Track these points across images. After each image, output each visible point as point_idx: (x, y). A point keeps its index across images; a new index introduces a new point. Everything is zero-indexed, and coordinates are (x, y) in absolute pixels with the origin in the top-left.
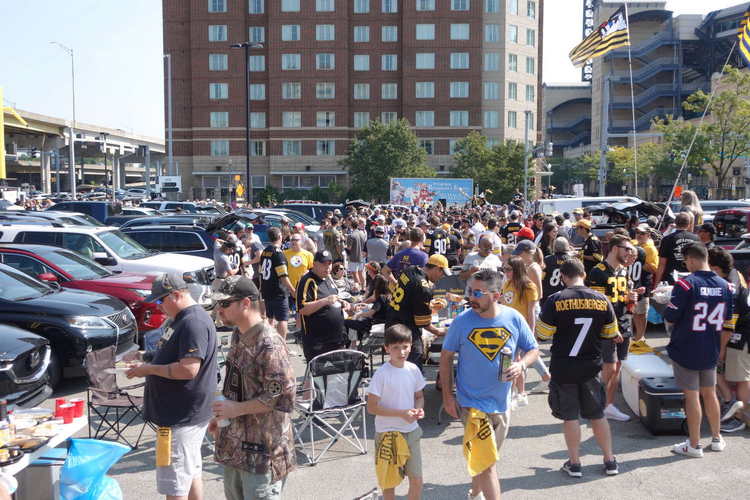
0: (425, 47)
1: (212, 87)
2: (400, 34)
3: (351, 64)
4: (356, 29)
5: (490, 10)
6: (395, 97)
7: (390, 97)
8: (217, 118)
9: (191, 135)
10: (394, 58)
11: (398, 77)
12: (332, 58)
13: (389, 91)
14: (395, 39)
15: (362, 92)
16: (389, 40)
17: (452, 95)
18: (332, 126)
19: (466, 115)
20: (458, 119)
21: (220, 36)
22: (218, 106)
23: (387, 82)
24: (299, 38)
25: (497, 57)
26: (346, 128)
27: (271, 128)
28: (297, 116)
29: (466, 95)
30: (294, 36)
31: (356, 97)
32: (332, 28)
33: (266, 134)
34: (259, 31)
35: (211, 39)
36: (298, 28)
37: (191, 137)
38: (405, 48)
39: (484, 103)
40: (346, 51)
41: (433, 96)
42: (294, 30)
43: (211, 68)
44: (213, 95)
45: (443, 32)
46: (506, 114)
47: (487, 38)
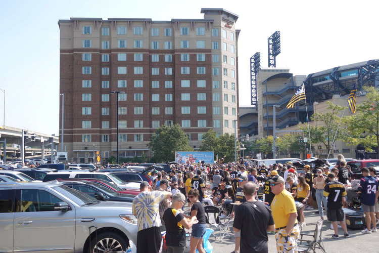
0: (185, 90)
1: (84, 109)
2: (174, 85)
3: (151, 98)
4: (153, 82)
5: (215, 74)
6: (172, 113)
7: (169, 113)
8: (85, 123)
9: (72, 132)
10: (171, 96)
11: (173, 104)
12: (142, 95)
13: (169, 111)
14: (171, 87)
15: (156, 111)
16: (169, 87)
17: (198, 113)
18: (142, 127)
19: (205, 122)
20: (202, 124)
21: (88, 85)
22: (86, 118)
23: (168, 107)
24: (126, 86)
25: (218, 95)
26: (148, 128)
27: (112, 129)
28: (125, 122)
29: (205, 113)
30: (124, 85)
31: (153, 114)
32: (142, 82)
33: (110, 132)
34: (107, 83)
35: (83, 86)
36: (126, 81)
37: (73, 133)
38: (176, 91)
39: (213, 116)
40: (148, 92)
41: (189, 113)
42: (124, 83)
43: (83, 100)
44: (84, 113)
45: (193, 83)
46: (224, 121)
47: (214, 87)
